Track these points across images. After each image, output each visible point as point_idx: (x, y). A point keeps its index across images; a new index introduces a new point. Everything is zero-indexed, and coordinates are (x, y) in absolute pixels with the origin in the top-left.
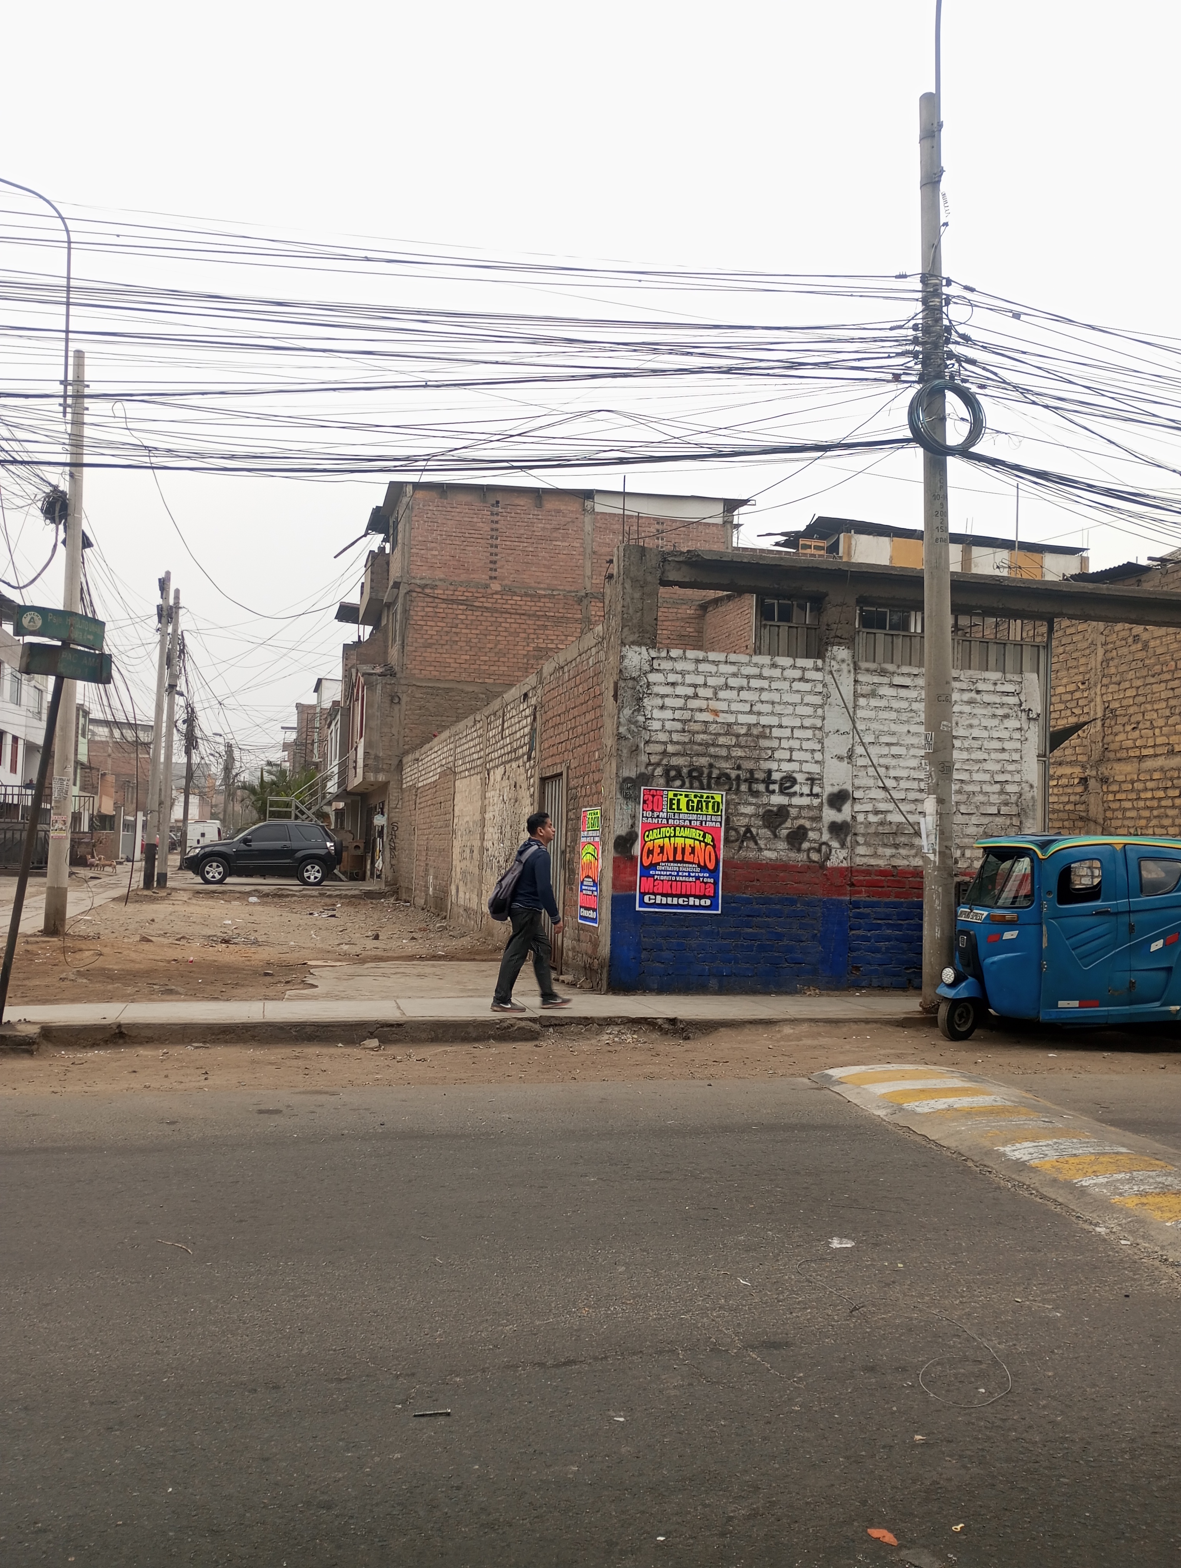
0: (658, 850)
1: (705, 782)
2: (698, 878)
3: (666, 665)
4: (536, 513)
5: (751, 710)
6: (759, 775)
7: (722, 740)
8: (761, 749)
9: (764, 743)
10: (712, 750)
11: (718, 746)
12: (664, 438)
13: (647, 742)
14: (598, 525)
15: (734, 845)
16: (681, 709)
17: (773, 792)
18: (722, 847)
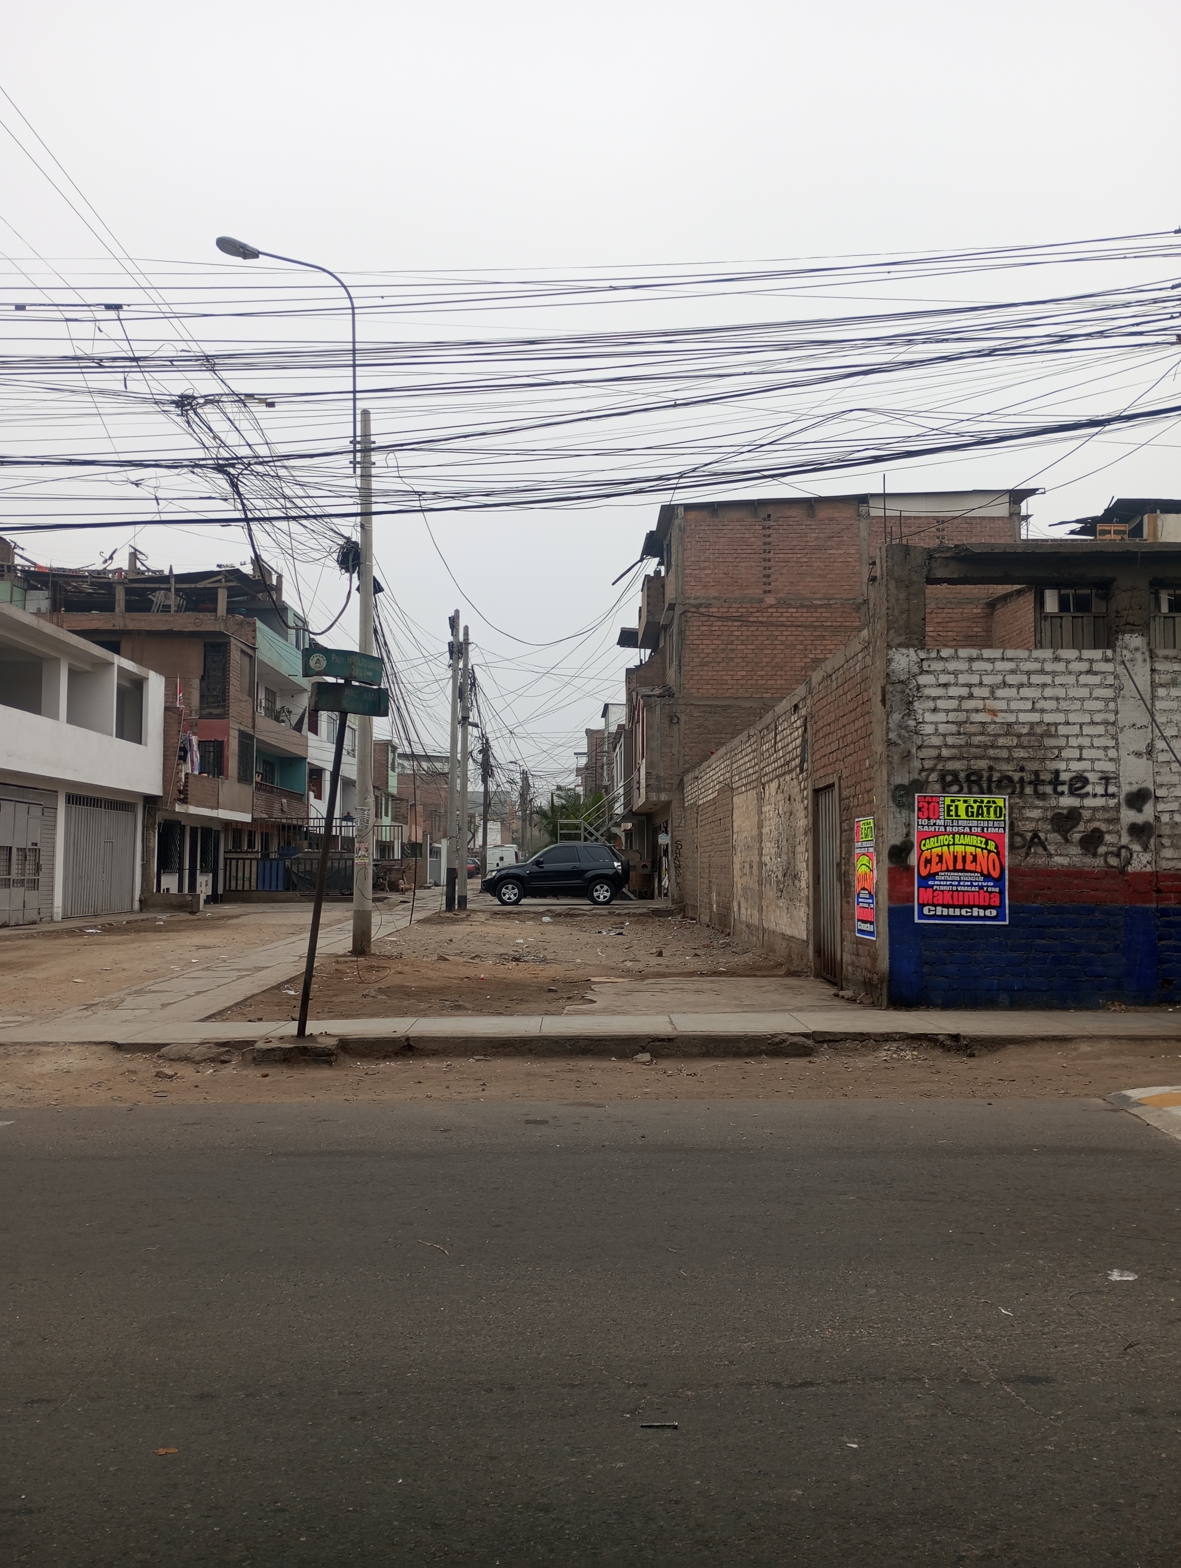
0: (935, 859)
1: (985, 785)
2: (981, 887)
3: (937, 666)
4: (809, 523)
5: (1033, 708)
6: (1046, 777)
7: (1001, 741)
8: (1046, 748)
9: (1049, 742)
10: (991, 752)
11: (998, 747)
12: (921, 431)
13: (919, 747)
14: (874, 529)
15: (1020, 851)
16: (955, 710)
17: (1062, 793)
18: (1007, 853)
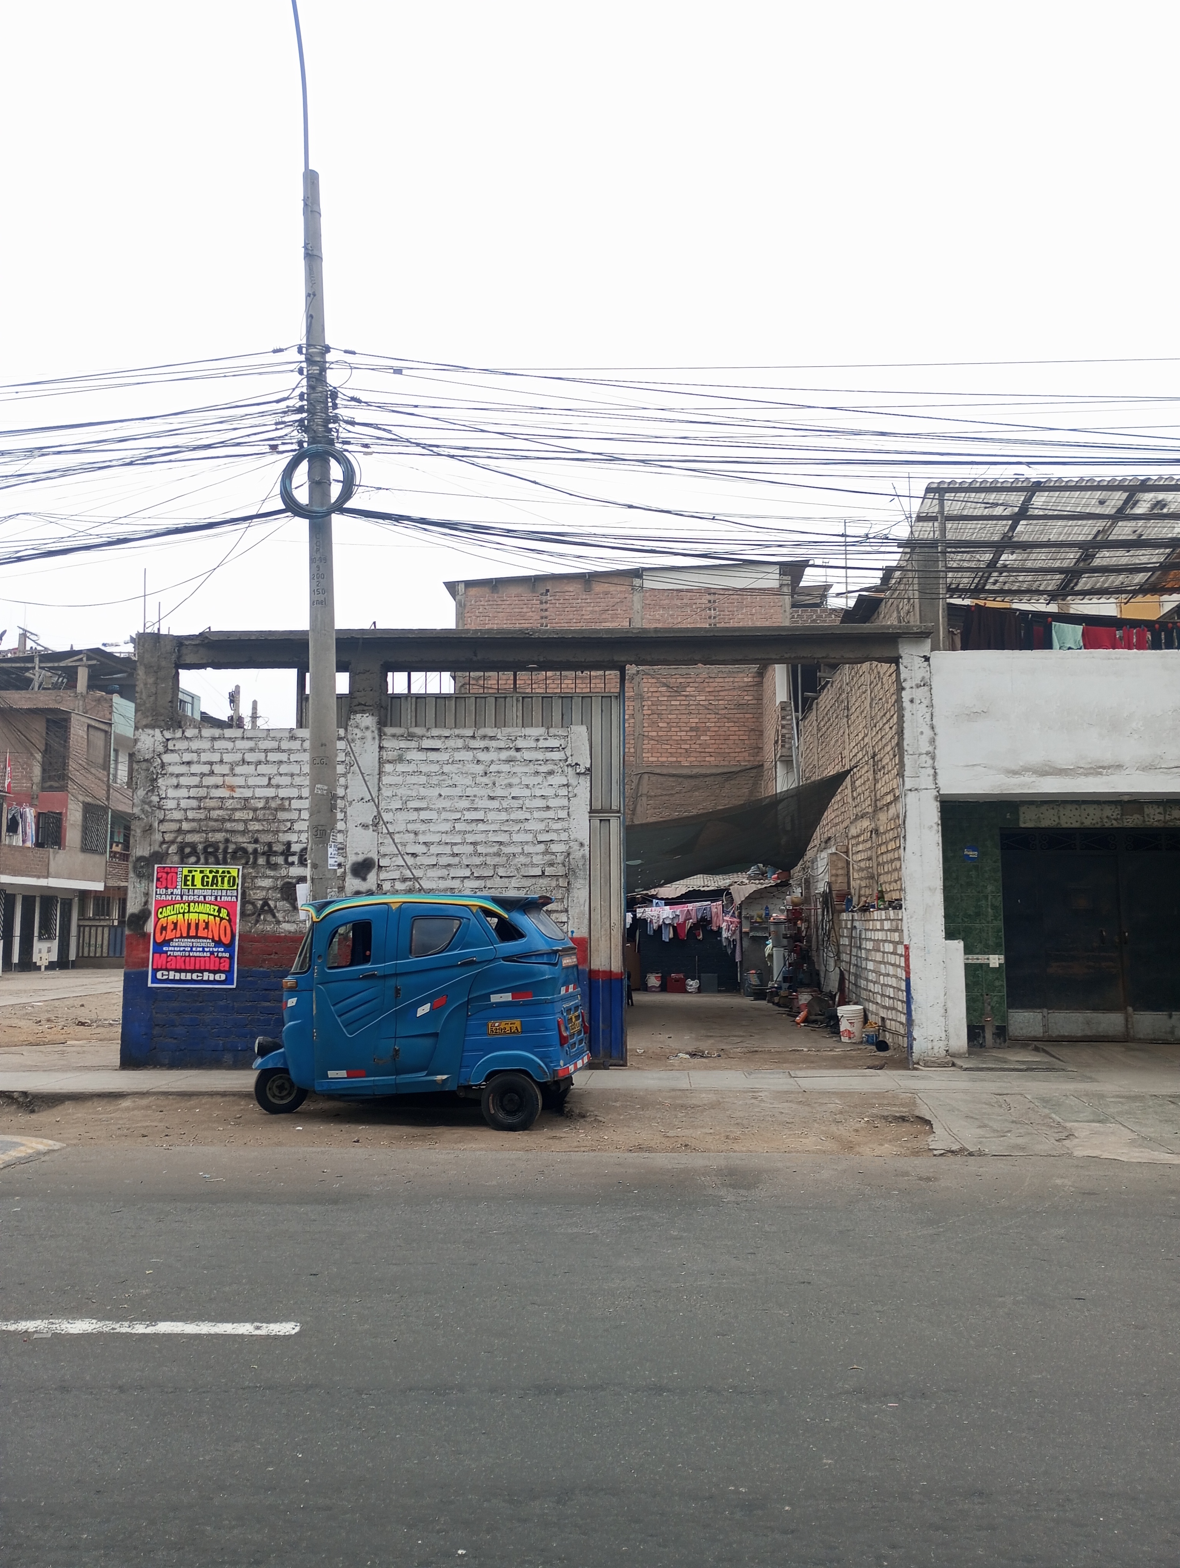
0: (172, 926)
1: (221, 857)
2: (212, 953)
3: (181, 745)
4: (584, 597)
5: (269, 783)
6: (278, 848)
7: (238, 815)
8: (279, 821)
9: (282, 815)
10: (228, 825)
11: (235, 821)
13: (161, 821)
14: (647, 602)
15: (250, 918)
16: (196, 786)
17: (293, 864)
18: (238, 921)
